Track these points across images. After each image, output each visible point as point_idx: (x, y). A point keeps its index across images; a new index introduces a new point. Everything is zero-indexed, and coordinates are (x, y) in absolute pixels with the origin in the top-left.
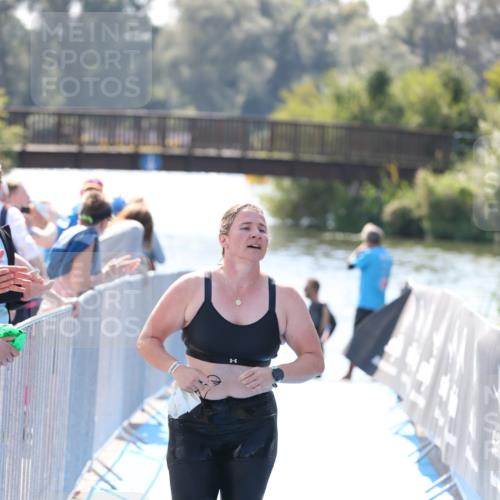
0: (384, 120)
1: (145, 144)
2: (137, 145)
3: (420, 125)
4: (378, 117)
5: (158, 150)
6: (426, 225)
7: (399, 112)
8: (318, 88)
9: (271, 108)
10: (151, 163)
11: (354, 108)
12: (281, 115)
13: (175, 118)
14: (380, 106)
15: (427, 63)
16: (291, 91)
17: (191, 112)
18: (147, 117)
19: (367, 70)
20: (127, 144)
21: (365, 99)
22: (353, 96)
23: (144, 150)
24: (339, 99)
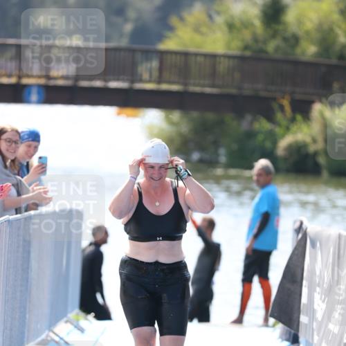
0: (277, 49)
1: (28, 76)
2: (20, 77)
3: (318, 55)
4: (271, 47)
5: (42, 81)
6: (322, 160)
7: (295, 40)
8: (210, 17)
9: (161, 38)
10: (34, 97)
11: (247, 35)
12: (170, 44)
14: (274, 36)
16: (182, 19)
20: (10, 76)
21: (258, 23)
22: (246, 25)
24: (231, 26)
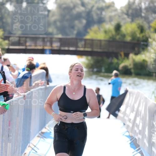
1: (46, 46)
2: (44, 46)
3: (131, 40)
4: (118, 37)
5: (50, 48)
6: (132, 71)
7: (124, 36)
9: (85, 35)
10: (48, 52)
11: (110, 35)
12: (88, 37)
13: (55, 38)
14: (118, 34)
15: (133, 21)
16: (91, 29)
17: (60, 36)
18: (47, 38)
19: (114, 23)
20: (40, 46)
22: (110, 31)
23: (46, 48)
24: (106, 32)
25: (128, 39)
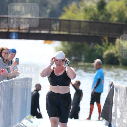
0: (103, 19)
3: (118, 21)
4: (101, 18)
5: (17, 31)
7: (109, 16)
8: (79, 7)
9: (60, 15)
12: (64, 17)
14: (102, 14)
16: (68, 8)
21: (96, 9)
22: (91, 10)
24: (86, 10)
25: (115, 19)
